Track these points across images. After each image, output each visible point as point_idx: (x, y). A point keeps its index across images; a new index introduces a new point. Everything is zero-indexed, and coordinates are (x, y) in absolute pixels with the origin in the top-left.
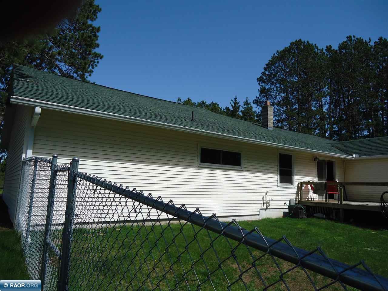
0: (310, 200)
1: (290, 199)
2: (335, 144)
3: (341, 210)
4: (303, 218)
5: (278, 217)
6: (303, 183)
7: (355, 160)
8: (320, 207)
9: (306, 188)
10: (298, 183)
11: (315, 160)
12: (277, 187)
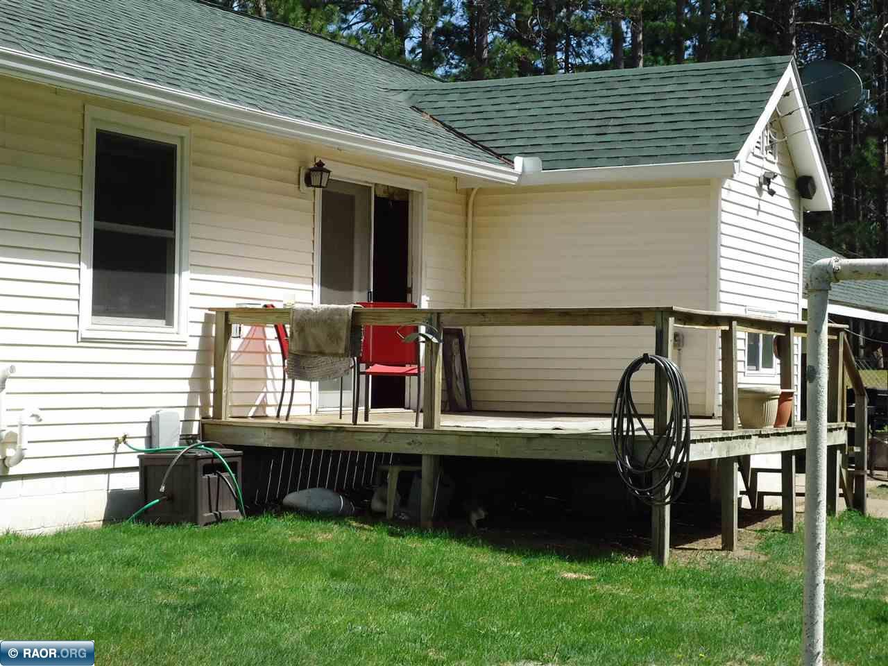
0: (271, 412)
1: (152, 412)
2: (428, 93)
3: (426, 468)
4: (219, 519)
5: (76, 526)
6: (231, 317)
7: (522, 191)
8: (327, 452)
9: (253, 345)
10: (208, 320)
11: (308, 182)
12: (71, 339)
